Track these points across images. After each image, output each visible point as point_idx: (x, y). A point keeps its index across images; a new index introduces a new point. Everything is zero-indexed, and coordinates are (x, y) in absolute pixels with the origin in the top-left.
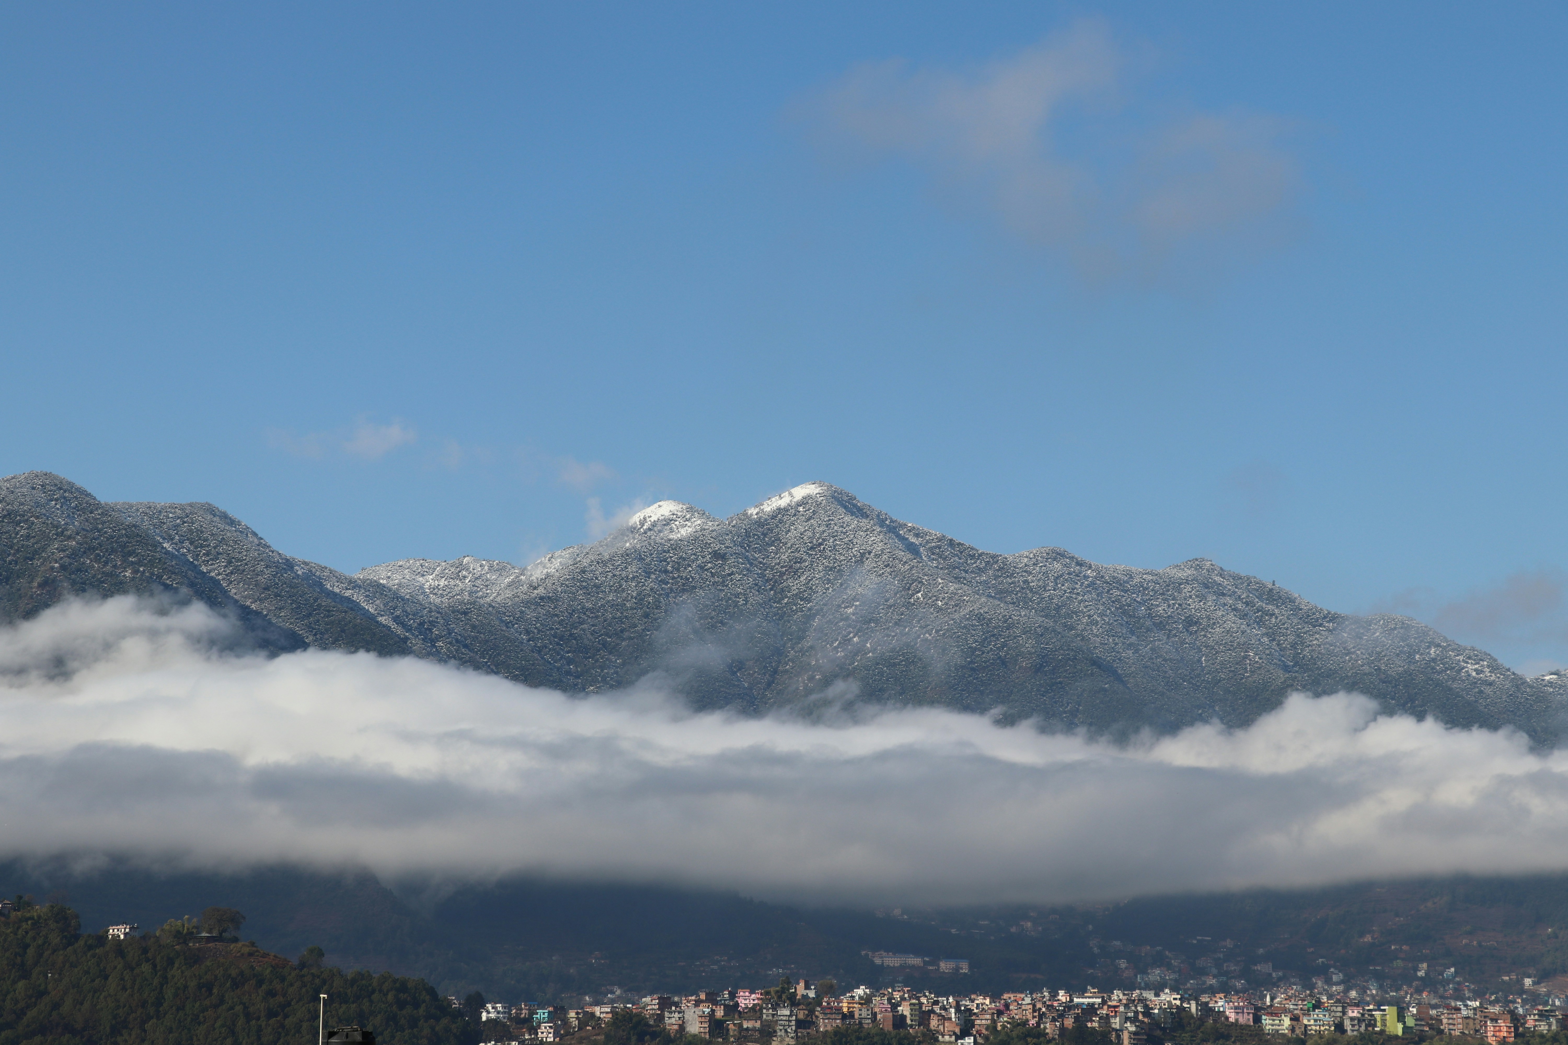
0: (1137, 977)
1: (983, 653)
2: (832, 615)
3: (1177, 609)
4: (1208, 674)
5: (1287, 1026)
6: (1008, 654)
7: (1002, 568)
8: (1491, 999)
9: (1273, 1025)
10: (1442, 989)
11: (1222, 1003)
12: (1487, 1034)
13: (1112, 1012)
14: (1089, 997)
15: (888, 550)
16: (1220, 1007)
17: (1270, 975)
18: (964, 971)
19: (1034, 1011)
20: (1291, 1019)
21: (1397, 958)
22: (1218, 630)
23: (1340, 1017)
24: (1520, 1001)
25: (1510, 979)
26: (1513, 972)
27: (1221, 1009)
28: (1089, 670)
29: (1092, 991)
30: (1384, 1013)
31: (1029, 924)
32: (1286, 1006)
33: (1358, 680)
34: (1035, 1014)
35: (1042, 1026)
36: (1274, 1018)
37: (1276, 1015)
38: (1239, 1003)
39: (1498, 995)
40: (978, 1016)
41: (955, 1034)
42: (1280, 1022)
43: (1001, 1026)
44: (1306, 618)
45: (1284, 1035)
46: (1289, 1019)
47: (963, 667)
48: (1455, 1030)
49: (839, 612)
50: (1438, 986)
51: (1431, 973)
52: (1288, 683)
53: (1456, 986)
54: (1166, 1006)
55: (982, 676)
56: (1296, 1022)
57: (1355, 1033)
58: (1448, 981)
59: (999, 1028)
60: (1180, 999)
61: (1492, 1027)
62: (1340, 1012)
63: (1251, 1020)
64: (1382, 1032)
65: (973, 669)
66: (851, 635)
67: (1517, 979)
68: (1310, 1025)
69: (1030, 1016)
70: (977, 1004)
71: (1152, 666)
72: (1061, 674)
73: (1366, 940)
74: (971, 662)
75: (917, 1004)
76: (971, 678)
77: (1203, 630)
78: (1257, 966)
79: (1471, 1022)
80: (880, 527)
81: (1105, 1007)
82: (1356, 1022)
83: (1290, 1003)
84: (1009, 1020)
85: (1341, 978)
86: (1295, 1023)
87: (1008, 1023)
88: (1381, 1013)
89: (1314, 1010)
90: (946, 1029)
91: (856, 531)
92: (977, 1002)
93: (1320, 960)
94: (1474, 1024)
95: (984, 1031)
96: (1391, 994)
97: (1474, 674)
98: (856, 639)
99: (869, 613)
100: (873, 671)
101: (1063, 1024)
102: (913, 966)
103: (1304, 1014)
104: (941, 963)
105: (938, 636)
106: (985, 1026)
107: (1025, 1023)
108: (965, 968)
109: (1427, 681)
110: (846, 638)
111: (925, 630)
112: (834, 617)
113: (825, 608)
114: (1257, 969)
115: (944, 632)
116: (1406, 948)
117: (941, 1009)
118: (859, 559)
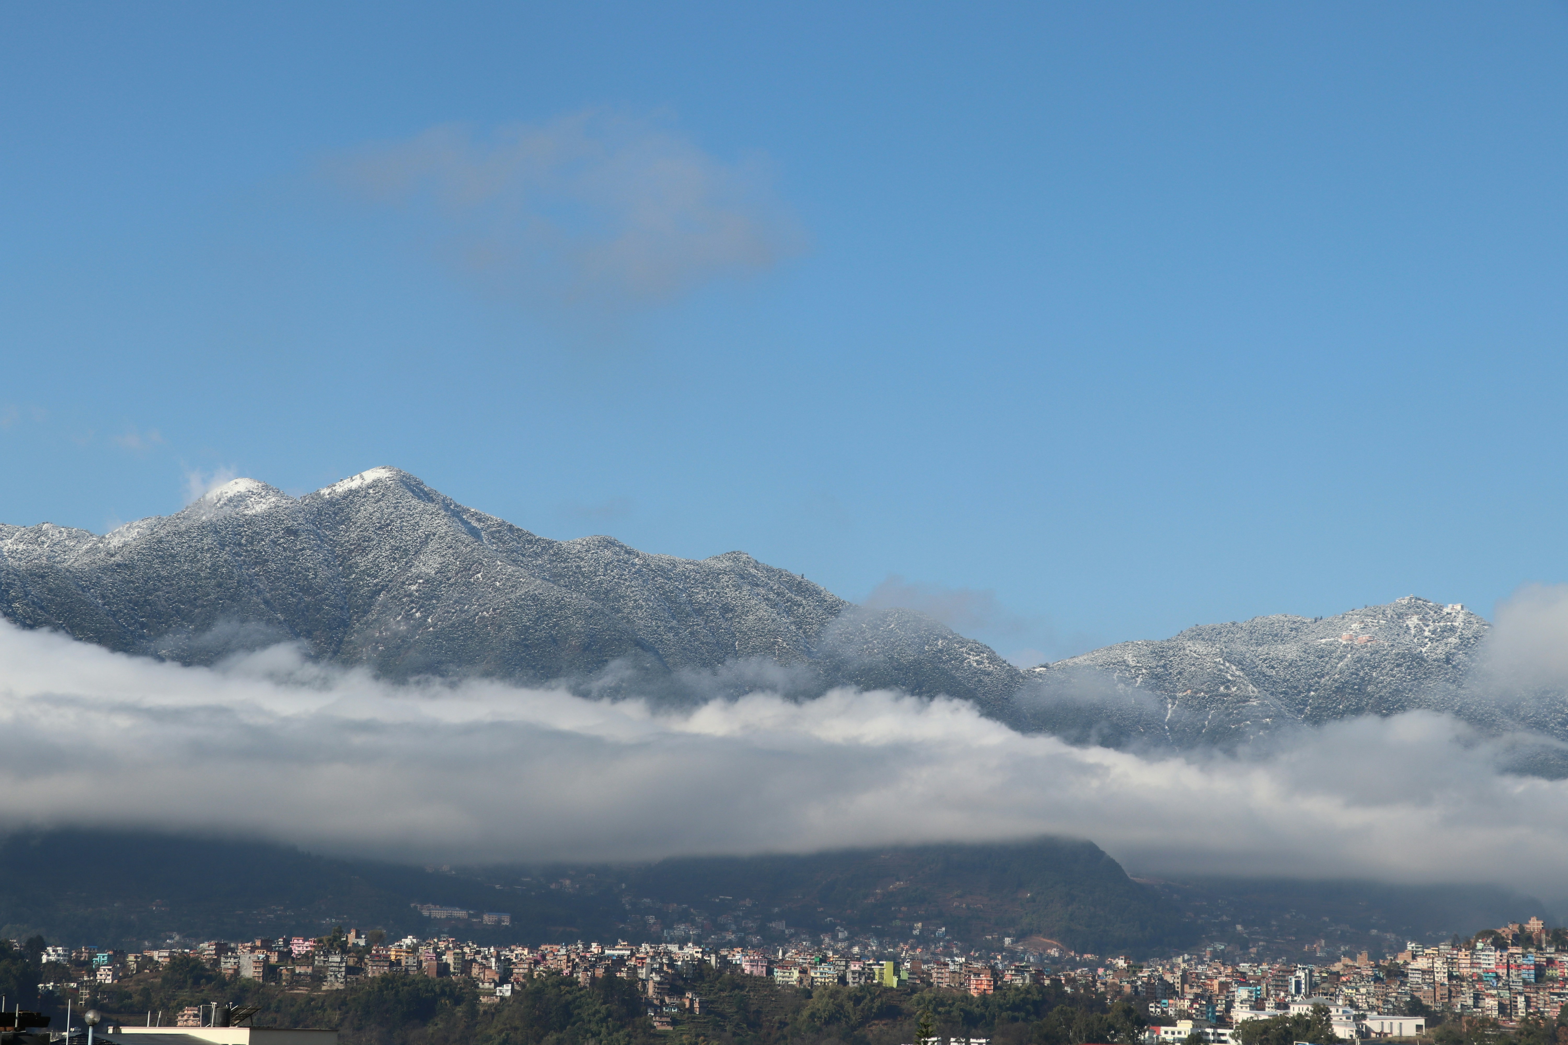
0: (663, 932)
1: (536, 631)
2: (397, 591)
3: (715, 597)
5: (796, 978)
6: (559, 633)
7: (557, 553)
9: (783, 977)
10: (933, 946)
11: (740, 957)
12: (970, 987)
13: (639, 963)
14: (620, 950)
15: (452, 533)
16: (737, 960)
17: (784, 931)
18: (505, 923)
19: (568, 961)
20: (800, 972)
21: (895, 918)
22: (751, 617)
23: (843, 971)
24: (999, 957)
25: (993, 938)
27: (738, 962)
28: (633, 650)
29: (622, 943)
30: (882, 967)
31: (568, 882)
32: (796, 960)
34: (569, 964)
35: (575, 975)
36: (785, 971)
37: (787, 968)
38: (754, 957)
39: (981, 953)
40: (516, 966)
41: (494, 981)
42: (790, 974)
43: (537, 974)
44: (829, 609)
45: (792, 986)
46: (798, 972)
47: (517, 643)
48: (943, 983)
49: (403, 588)
50: (931, 944)
51: (925, 932)
53: (946, 944)
54: (689, 959)
55: (535, 652)
57: (856, 985)
58: (939, 940)
59: (535, 977)
60: (701, 952)
61: (975, 981)
62: (844, 966)
63: (764, 972)
64: (879, 984)
65: (526, 646)
66: (414, 610)
67: (999, 937)
68: (816, 978)
69: (564, 967)
70: (516, 954)
71: (690, 648)
72: (607, 653)
73: (869, 902)
74: (525, 639)
75: (460, 953)
76: (524, 654)
77: (737, 616)
78: (772, 923)
79: (957, 976)
80: (445, 511)
81: (634, 959)
82: (857, 975)
83: (800, 958)
84: (544, 969)
85: (846, 935)
86: (803, 975)
87: (544, 972)
88: (880, 967)
89: (820, 964)
90: (486, 977)
91: (422, 514)
92: (516, 952)
93: (829, 919)
94: (960, 978)
95: (521, 979)
96: (889, 950)
97: (975, 664)
98: (418, 615)
99: (431, 590)
100: (433, 644)
101: (594, 973)
102: (459, 918)
103: (811, 968)
104: (484, 916)
105: (495, 614)
106: (522, 975)
107: (559, 972)
108: (506, 921)
109: (934, 669)
110: (409, 613)
111: (483, 608)
112: (399, 593)
113: (390, 585)
114: (772, 927)
115: (500, 610)
116: (904, 909)
117: (482, 958)
118: (424, 540)
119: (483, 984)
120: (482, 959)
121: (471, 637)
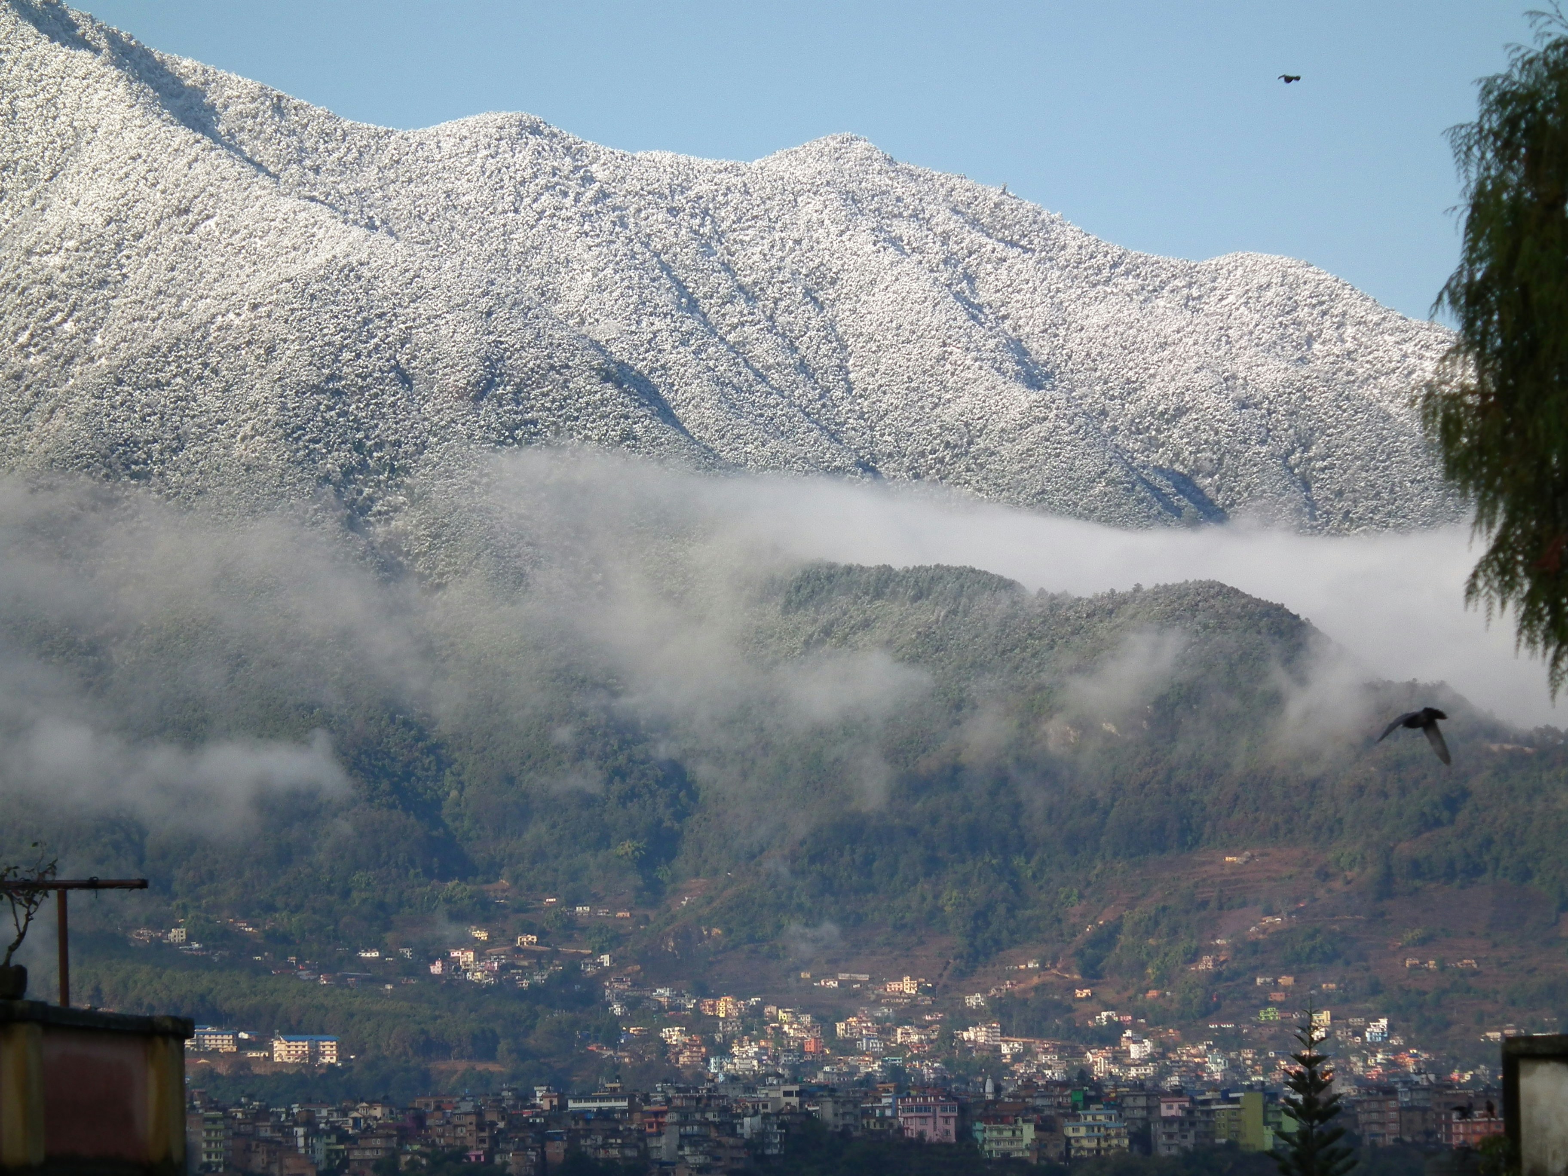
0: (708, 1062)
1: (358, 356)
2: (14, 272)
3: (792, 250)
4: (861, 396)
5: (1029, 1142)
6: (414, 358)
7: (398, 162)
8: (1463, 1081)
9: (998, 1142)
10: (1360, 1064)
11: (890, 1100)
12: (1451, 1139)
13: (651, 1126)
14: (602, 1099)
15: (138, 122)
16: (885, 1107)
17: (998, 1049)
18: (327, 1060)
19: (481, 1127)
20: (1037, 1128)
21: (1267, 1004)
22: (879, 296)
23: (1143, 1119)
26: (1509, 1022)
27: (888, 1113)
28: (596, 392)
29: (608, 1085)
30: (1238, 1106)
31: (470, 956)
32: (1027, 1100)
33: (1188, 402)
34: (482, 1134)
35: (498, 1159)
36: (1001, 1126)
37: (1003, 1120)
38: (925, 1099)
39: (1478, 1072)
40: (356, 1143)
42: (1014, 1133)
43: (407, 1163)
44: (1074, 267)
45: (1022, 1162)
46: (1032, 1127)
47: (316, 389)
48: (1384, 1135)
49: (29, 264)
50: (1354, 1059)
51: (1339, 1032)
52: (1036, 412)
53: (1392, 1058)
54: (769, 1110)
55: (358, 408)
56: (1048, 1134)
57: (1174, 1151)
58: (1372, 1048)
59: (403, 1168)
60: (799, 1094)
62: (1143, 1108)
63: (953, 1132)
64: (1231, 1146)
65: (337, 393)
66: (59, 317)
68: (1078, 1139)
69: (471, 1141)
70: (355, 1120)
71: (735, 381)
72: (533, 402)
73: (1201, 967)
74: (331, 378)
75: (221, 1119)
76: (333, 413)
77: (848, 297)
78: (967, 1030)
79: (1417, 1117)
80: (117, 67)
81: (637, 1116)
82: (1175, 1127)
83: (1036, 1095)
84: (424, 1149)
85: (1149, 1050)
86: (1044, 1135)
87: (423, 1155)
88: (1230, 1106)
89: (1086, 1107)
90: (285, 1171)
91: (63, 78)
92: (355, 1115)
93: (1104, 1014)
94: (1424, 1120)
95: (369, 1174)
96: (1254, 1078)
98: (69, 327)
99: (97, 266)
100: (110, 398)
101: (544, 1153)
102: (216, 1051)
103: (1066, 1116)
104: (276, 1044)
105: (256, 318)
106: (372, 1164)
107: (460, 1154)
108: (329, 1054)
109: (1336, 400)
110: (46, 325)
111: (225, 304)
112: (19, 276)
114: (969, 1038)
115: (269, 307)
116: (1286, 980)
117: (273, 1128)
118: (71, 142)
120: (272, 1131)
121: (200, 377)
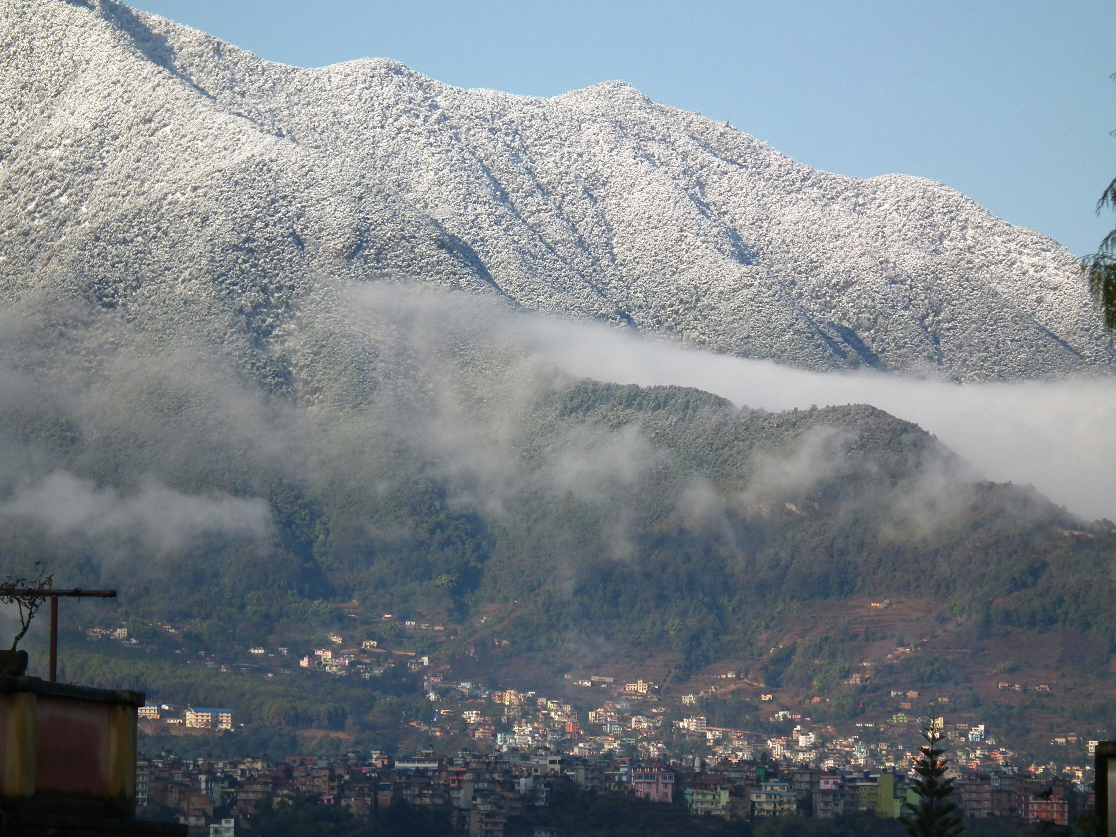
0: (496, 737)
1: (267, 225)
2: (27, 160)
3: (576, 161)
4: (621, 265)
5: (725, 804)
6: (306, 228)
7: (300, 90)
8: (1037, 773)
9: (702, 803)
10: (964, 757)
11: (626, 770)
12: (1028, 815)
13: (454, 782)
14: (419, 761)
15: (119, 58)
16: (622, 775)
17: (704, 735)
18: (224, 726)
19: (332, 778)
20: (731, 794)
21: (898, 710)
22: (637, 195)
23: (807, 790)
24: (1080, 774)
25: (1067, 741)
27: (624, 779)
28: (434, 256)
29: (424, 751)
30: (876, 784)
31: (329, 654)
32: (724, 773)
33: (853, 278)
34: (333, 784)
35: (343, 803)
36: (705, 791)
37: (706, 787)
38: (651, 769)
39: (1048, 767)
40: (242, 787)
41: (205, 814)
42: (714, 797)
43: (278, 803)
44: (775, 180)
45: (719, 818)
46: (727, 793)
47: (236, 248)
48: (980, 810)
49: (38, 155)
50: (959, 753)
51: (949, 734)
52: (745, 281)
53: (987, 753)
54: (539, 773)
55: (265, 262)
56: (738, 798)
57: (829, 815)
58: (973, 746)
59: (275, 806)
60: (560, 762)
61: (1036, 805)
62: (807, 782)
63: (670, 794)
64: (870, 812)
65: (251, 251)
66: (57, 192)
67: (1078, 740)
68: (760, 803)
69: (324, 788)
70: (242, 770)
71: (533, 251)
72: (389, 261)
73: (851, 682)
74: (247, 240)
75: (147, 767)
76: (247, 265)
77: (614, 195)
78: (683, 721)
79: (1004, 797)
80: (106, 19)
81: (444, 775)
82: (830, 798)
83: (731, 769)
84: (291, 793)
85: (812, 740)
86: (736, 799)
87: (290, 797)
88: (870, 784)
89: (767, 780)
90: (191, 807)
91: (67, 26)
92: (242, 767)
93: (781, 713)
94: (1009, 800)
95: (251, 810)
96: (888, 764)
97: (1031, 271)
98: (64, 200)
99: (85, 157)
100: (91, 250)
101: (376, 799)
102: (145, 718)
103: (752, 786)
104: (188, 714)
105: (196, 197)
106: (253, 803)
107: (316, 798)
108: (226, 723)
109: (959, 280)
110: (48, 198)
111: (174, 186)
112: (30, 163)
113: (15, 149)
114: (684, 727)
115: (206, 189)
116: (912, 694)
117: (184, 775)
118: (71, 70)
119: (186, 819)
120: (184, 777)
121: (154, 237)
